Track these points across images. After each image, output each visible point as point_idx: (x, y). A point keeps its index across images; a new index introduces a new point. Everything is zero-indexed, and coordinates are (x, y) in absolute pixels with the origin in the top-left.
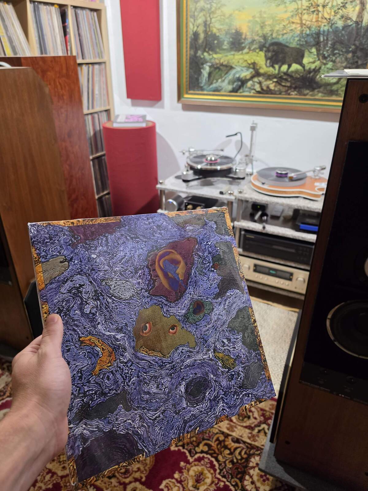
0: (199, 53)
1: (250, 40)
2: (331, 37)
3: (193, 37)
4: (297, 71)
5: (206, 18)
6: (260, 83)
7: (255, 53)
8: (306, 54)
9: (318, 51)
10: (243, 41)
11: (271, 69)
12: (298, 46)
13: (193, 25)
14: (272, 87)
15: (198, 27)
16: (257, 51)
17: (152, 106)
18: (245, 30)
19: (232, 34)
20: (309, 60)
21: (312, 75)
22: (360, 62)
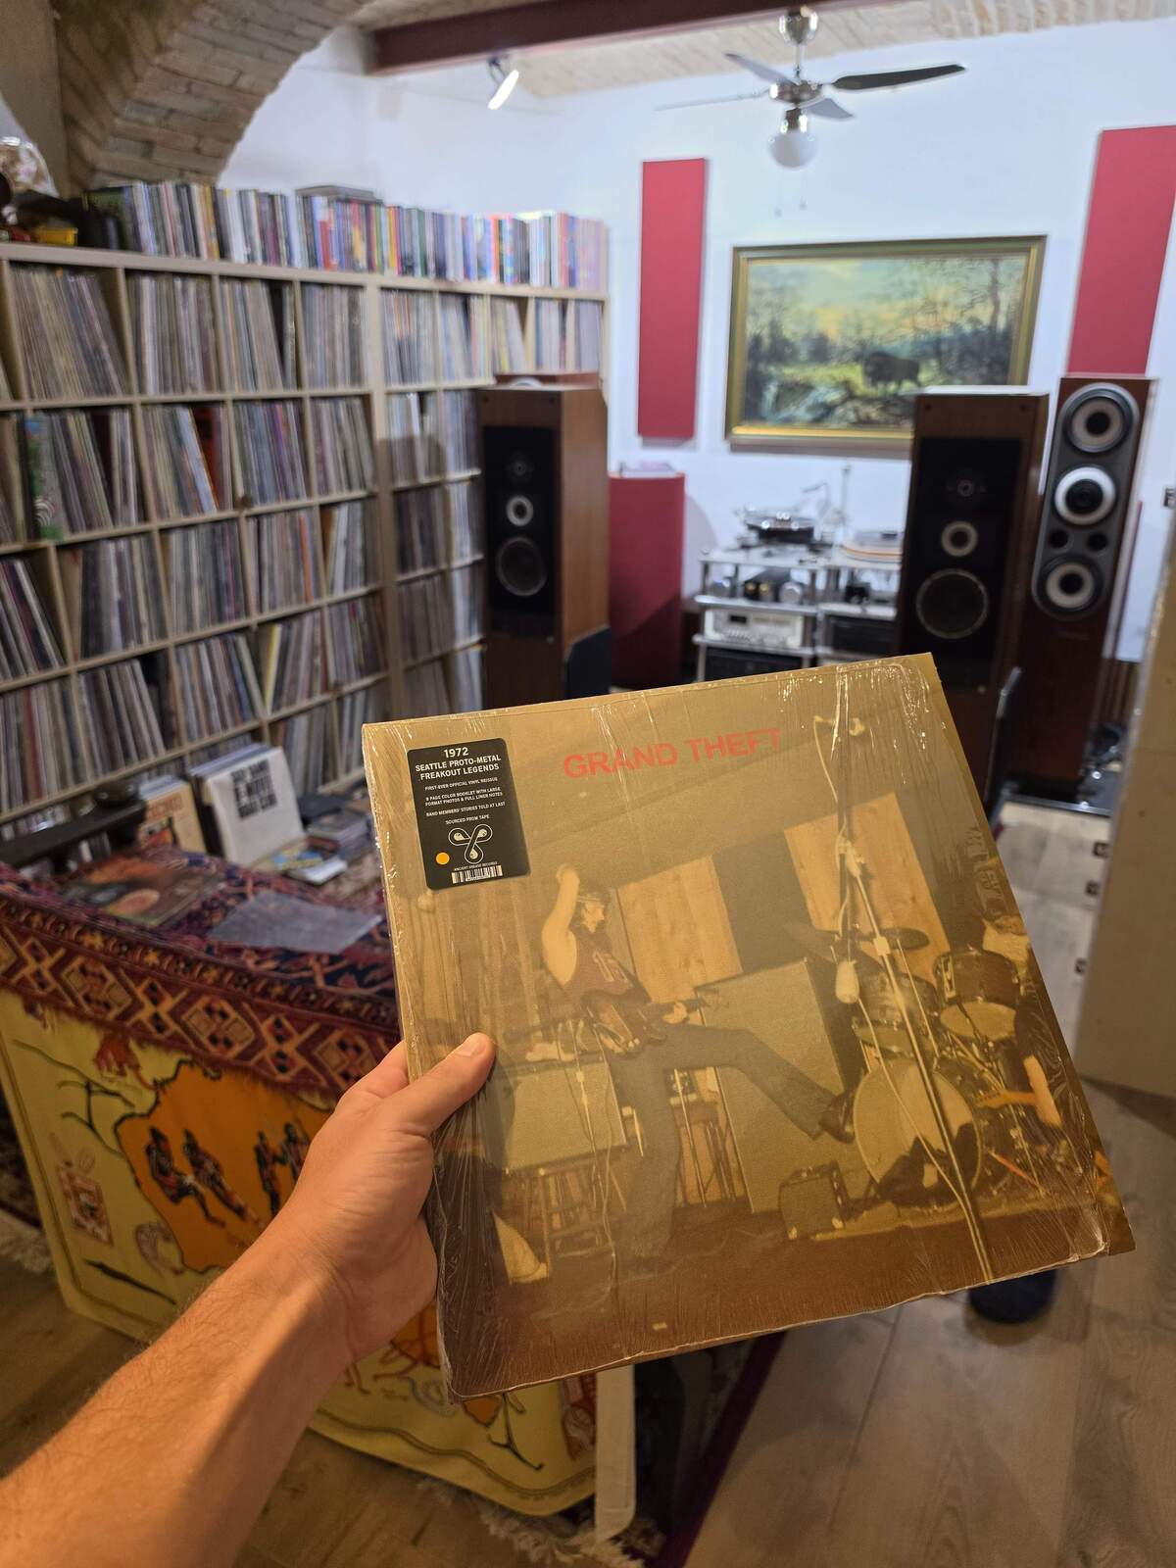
0: (761, 365)
1: (840, 348)
2: (957, 345)
3: (752, 343)
4: (910, 393)
5: (774, 317)
7: (847, 368)
9: (940, 362)
10: (829, 349)
13: (754, 326)
14: (874, 415)
15: (760, 329)
16: (852, 363)
17: (676, 446)
18: (833, 334)
19: (813, 341)
20: (928, 376)
22: (999, 379)
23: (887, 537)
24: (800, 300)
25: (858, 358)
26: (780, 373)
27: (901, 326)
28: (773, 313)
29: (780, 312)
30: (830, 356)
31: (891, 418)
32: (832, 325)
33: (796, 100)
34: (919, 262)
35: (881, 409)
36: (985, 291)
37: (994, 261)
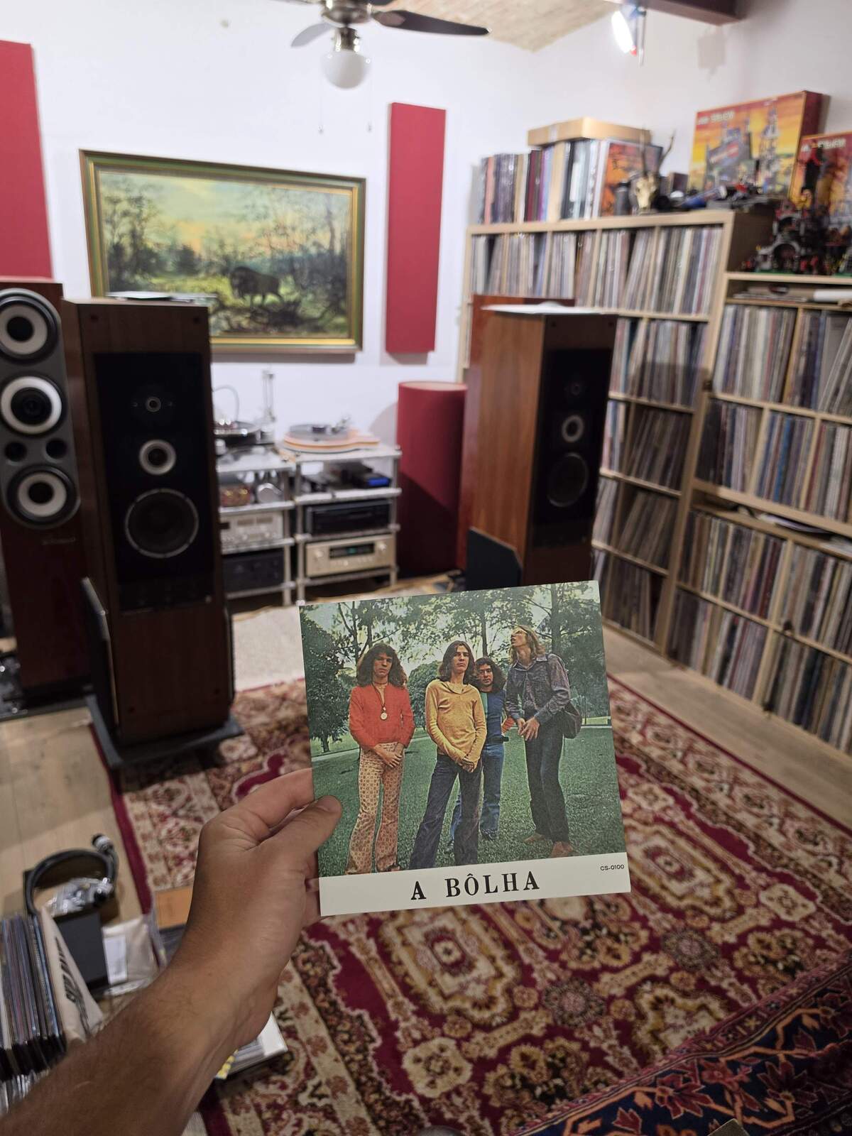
0: (126, 276)
1: (206, 262)
2: (307, 265)
3: (112, 251)
4: (273, 304)
5: (134, 227)
6: (227, 319)
7: (215, 280)
8: (282, 283)
9: (295, 279)
10: (195, 262)
13: (113, 234)
14: (245, 323)
15: (121, 237)
16: (220, 276)
18: (198, 248)
19: (178, 252)
20: (286, 290)
21: (292, 308)
22: (341, 294)
23: (318, 430)
24: (159, 212)
25: (224, 272)
26: (147, 282)
27: (259, 245)
28: (132, 223)
29: (140, 222)
30: (197, 268)
31: (259, 326)
32: (195, 239)
33: (346, 20)
34: (268, 188)
35: (250, 318)
36: (323, 220)
37: (327, 195)
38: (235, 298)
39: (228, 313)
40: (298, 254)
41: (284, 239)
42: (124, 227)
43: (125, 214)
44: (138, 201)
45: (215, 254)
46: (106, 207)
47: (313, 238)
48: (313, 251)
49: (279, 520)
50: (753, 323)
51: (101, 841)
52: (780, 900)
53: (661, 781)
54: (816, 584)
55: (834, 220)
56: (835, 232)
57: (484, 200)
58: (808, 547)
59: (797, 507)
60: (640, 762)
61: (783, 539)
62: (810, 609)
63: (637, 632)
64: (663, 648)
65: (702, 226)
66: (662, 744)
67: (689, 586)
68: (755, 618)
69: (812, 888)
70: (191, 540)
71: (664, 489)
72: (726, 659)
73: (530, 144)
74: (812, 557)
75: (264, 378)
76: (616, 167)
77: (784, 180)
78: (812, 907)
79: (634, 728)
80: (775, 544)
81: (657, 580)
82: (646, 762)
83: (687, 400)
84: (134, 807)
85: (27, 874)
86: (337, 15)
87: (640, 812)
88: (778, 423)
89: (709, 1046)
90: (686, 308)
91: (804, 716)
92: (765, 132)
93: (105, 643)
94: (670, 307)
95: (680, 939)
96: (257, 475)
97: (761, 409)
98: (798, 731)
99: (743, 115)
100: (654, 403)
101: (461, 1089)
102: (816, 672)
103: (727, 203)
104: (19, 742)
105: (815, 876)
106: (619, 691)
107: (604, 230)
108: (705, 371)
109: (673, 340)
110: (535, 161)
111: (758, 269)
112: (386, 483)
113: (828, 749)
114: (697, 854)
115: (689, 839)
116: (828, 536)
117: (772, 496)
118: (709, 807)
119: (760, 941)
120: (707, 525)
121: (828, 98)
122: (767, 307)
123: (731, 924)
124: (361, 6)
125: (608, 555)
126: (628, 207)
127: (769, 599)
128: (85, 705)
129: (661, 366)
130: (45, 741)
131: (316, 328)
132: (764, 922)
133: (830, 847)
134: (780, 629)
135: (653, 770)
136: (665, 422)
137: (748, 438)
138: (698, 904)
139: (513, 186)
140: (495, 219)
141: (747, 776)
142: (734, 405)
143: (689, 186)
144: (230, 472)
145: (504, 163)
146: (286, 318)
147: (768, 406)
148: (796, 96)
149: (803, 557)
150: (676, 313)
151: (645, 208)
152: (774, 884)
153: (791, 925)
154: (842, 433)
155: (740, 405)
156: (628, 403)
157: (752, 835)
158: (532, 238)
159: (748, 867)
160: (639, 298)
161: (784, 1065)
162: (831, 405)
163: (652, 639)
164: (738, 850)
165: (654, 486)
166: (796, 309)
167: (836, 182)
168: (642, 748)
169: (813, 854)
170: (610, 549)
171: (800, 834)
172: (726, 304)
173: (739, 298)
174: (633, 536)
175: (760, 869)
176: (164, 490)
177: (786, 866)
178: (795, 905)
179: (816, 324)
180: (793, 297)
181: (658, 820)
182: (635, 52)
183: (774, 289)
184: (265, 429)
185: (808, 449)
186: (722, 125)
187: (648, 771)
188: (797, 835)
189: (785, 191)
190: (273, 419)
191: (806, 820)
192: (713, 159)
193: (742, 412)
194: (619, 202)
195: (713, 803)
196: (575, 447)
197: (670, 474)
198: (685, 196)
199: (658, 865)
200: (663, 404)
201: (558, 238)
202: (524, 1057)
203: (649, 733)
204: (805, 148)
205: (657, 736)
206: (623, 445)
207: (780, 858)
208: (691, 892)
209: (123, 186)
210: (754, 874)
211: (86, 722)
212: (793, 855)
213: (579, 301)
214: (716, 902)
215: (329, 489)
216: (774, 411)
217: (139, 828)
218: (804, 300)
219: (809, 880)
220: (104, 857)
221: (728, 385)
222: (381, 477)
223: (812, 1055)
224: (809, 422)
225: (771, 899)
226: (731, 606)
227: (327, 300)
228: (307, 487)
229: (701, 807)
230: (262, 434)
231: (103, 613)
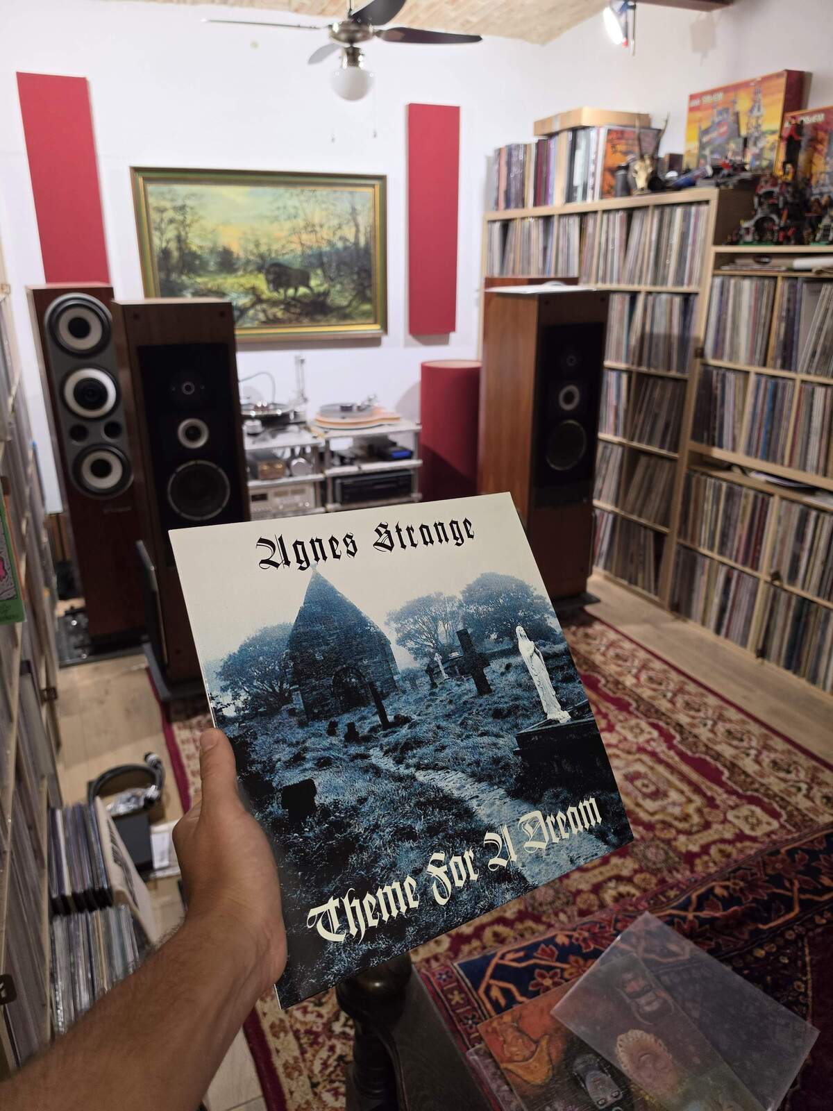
0: (174, 276)
1: (243, 260)
2: (334, 258)
3: (161, 255)
4: (305, 295)
5: (180, 233)
6: (264, 311)
7: (252, 276)
8: (312, 276)
9: (324, 272)
10: (234, 261)
11: (275, 295)
12: (302, 268)
13: (161, 239)
14: (280, 314)
15: (168, 242)
16: (256, 272)
18: (236, 249)
19: (219, 253)
20: (317, 282)
21: (322, 298)
22: (366, 284)
23: (346, 409)
24: (201, 218)
25: (260, 269)
26: (193, 282)
27: (291, 242)
28: (177, 229)
29: (184, 228)
30: (236, 266)
31: (293, 317)
32: (234, 241)
33: (351, 40)
34: (296, 190)
35: (284, 309)
36: (348, 216)
37: (351, 193)
38: (271, 292)
39: (264, 306)
40: (326, 248)
41: (312, 236)
42: (171, 233)
43: (171, 221)
44: (182, 208)
45: (253, 254)
46: (155, 216)
47: (339, 233)
48: (340, 245)
49: (311, 491)
50: (738, 292)
51: (152, 757)
52: (746, 818)
53: (649, 718)
54: (800, 536)
55: (816, 191)
56: (818, 201)
57: (498, 188)
58: (793, 501)
59: (782, 464)
60: (631, 701)
61: (771, 495)
62: (796, 559)
63: (644, 588)
64: (666, 602)
65: (691, 204)
66: (654, 686)
67: (688, 543)
68: (748, 570)
69: (778, 809)
70: (224, 504)
71: (664, 452)
72: (722, 610)
73: (536, 134)
74: (796, 510)
75: (296, 363)
76: (615, 152)
77: (770, 155)
78: (775, 824)
79: (630, 672)
80: (763, 499)
81: (660, 538)
82: (637, 701)
83: (682, 367)
84: (181, 734)
85: (90, 784)
86: (343, 36)
87: (625, 743)
88: (762, 386)
89: (630, 908)
90: (679, 281)
91: (793, 661)
92: (751, 111)
93: (154, 593)
94: (664, 282)
95: (648, 847)
96: (293, 451)
97: (747, 373)
98: (789, 675)
99: (731, 95)
100: (653, 371)
101: (439, 956)
102: (803, 619)
103: (713, 181)
104: (87, 682)
105: (782, 799)
106: (620, 640)
107: (605, 211)
108: (697, 339)
109: (668, 311)
110: (542, 149)
111: (741, 242)
112: (409, 455)
113: (815, 691)
114: (674, 779)
115: (668, 766)
116: (812, 490)
117: (760, 453)
118: (691, 739)
119: (721, 851)
120: (702, 484)
121: (810, 75)
122: (750, 277)
123: (696, 837)
124: (364, 27)
125: (616, 516)
126: (628, 189)
127: (759, 552)
128: (141, 652)
129: (658, 336)
130: (108, 681)
131: (344, 315)
132: (728, 835)
133: (802, 775)
134: (769, 579)
135: (642, 708)
136: (663, 388)
137: (737, 402)
138: (668, 819)
139: (523, 174)
140: (508, 206)
141: (732, 713)
142: (723, 370)
143: (684, 166)
144: (267, 449)
145: (515, 153)
146: (317, 308)
147: (753, 369)
148: (778, 75)
149: (789, 511)
150: (670, 287)
151: (642, 189)
152: (743, 804)
153: (754, 839)
154: (820, 392)
155: (729, 369)
156: (629, 372)
157: (728, 764)
158: (541, 222)
159: (720, 790)
160: (637, 273)
161: (691, 922)
162: (810, 366)
163: (656, 594)
164: (713, 776)
165: (654, 449)
166: (775, 278)
167: (816, 155)
168: (634, 689)
169: (785, 781)
170: (617, 510)
171: (774, 763)
172: (714, 276)
173: (726, 269)
174: (637, 498)
175: (731, 792)
176: (200, 462)
177: (757, 790)
178: (759, 822)
179: (793, 289)
180: (773, 267)
181: (641, 750)
182: (627, 44)
183: (757, 259)
184: (298, 409)
185: (790, 409)
186: (712, 106)
187: (637, 709)
188: (771, 765)
189: (770, 166)
190: (305, 400)
191: (783, 752)
192: (705, 139)
193: (731, 377)
194: (619, 184)
195: (696, 736)
196: (571, 415)
197: (668, 439)
198: (679, 175)
199: (636, 787)
200: (661, 372)
201: (564, 220)
202: (496, 935)
203: (643, 677)
204: (787, 125)
205: (651, 679)
206: (626, 411)
207: (752, 783)
208: (663, 809)
209: (169, 197)
210: (725, 796)
211: (143, 666)
212: (765, 781)
213: (584, 279)
214: (686, 818)
215: (356, 463)
216: (758, 374)
217: (184, 750)
218: (783, 268)
219: (777, 802)
220: (154, 771)
221: (718, 352)
222: (405, 450)
223: (717, 915)
224: (790, 383)
225: (738, 817)
226: (725, 560)
227: (354, 289)
228: (337, 461)
229: (683, 740)
230: (295, 413)
231: (153, 568)
